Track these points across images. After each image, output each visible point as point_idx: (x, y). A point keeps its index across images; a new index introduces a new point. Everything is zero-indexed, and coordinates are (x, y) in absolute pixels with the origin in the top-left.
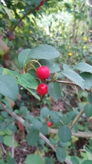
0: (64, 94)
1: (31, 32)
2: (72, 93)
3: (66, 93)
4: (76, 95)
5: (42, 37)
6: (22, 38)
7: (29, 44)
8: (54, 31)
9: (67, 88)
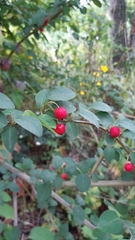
0: (80, 143)
1: (31, 58)
2: (90, 141)
3: (83, 141)
4: (96, 145)
5: (46, 65)
6: (19, 66)
7: (27, 74)
8: (63, 57)
9: (84, 134)
